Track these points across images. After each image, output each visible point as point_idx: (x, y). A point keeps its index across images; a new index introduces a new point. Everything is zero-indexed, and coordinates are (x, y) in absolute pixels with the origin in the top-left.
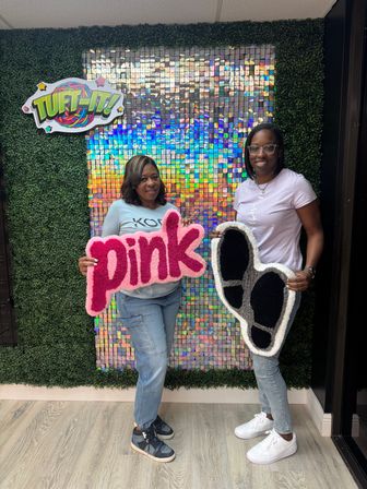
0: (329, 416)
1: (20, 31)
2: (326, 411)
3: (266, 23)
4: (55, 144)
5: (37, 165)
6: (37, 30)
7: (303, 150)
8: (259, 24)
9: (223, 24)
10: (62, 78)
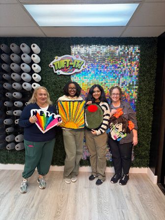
0: (156, 176)
1: (50, 38)
2: (155, 175)
3: (137, 38)
4: (60, 78)
5: (54, 86)
6: (56, 38)
7: (149, 82)
8: (134, 38)
9: (122, 38)
10: (63, 55)
